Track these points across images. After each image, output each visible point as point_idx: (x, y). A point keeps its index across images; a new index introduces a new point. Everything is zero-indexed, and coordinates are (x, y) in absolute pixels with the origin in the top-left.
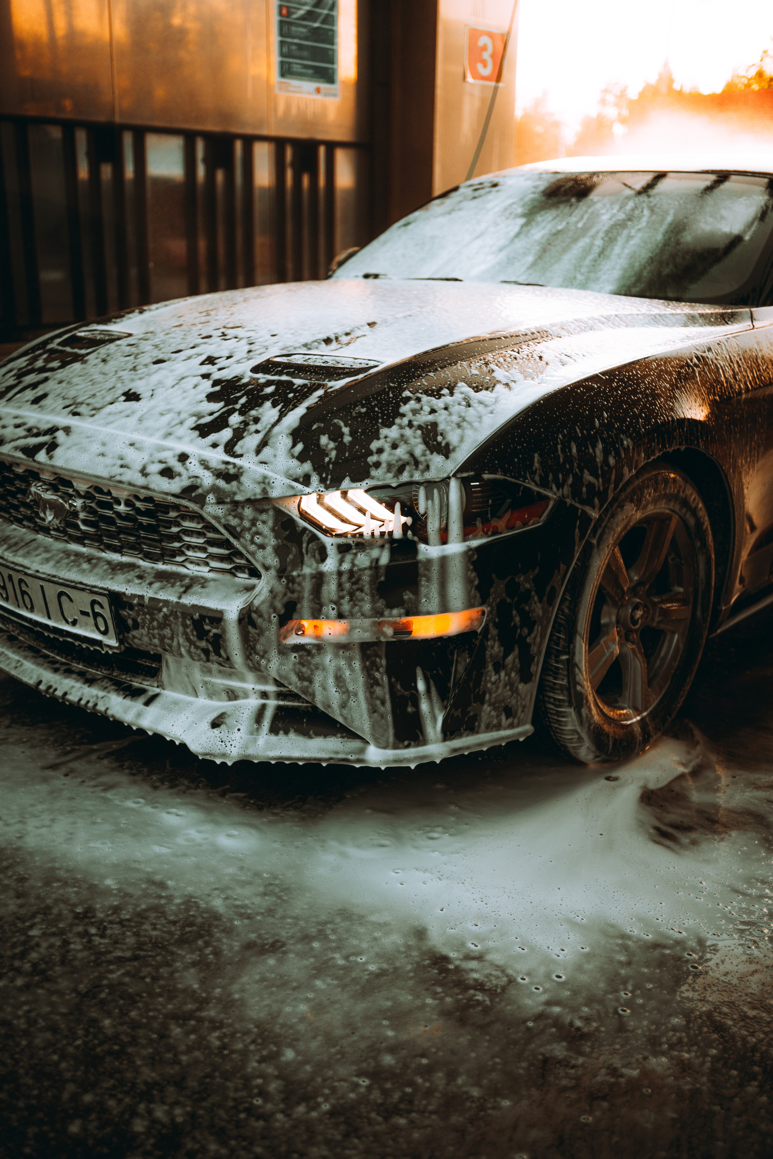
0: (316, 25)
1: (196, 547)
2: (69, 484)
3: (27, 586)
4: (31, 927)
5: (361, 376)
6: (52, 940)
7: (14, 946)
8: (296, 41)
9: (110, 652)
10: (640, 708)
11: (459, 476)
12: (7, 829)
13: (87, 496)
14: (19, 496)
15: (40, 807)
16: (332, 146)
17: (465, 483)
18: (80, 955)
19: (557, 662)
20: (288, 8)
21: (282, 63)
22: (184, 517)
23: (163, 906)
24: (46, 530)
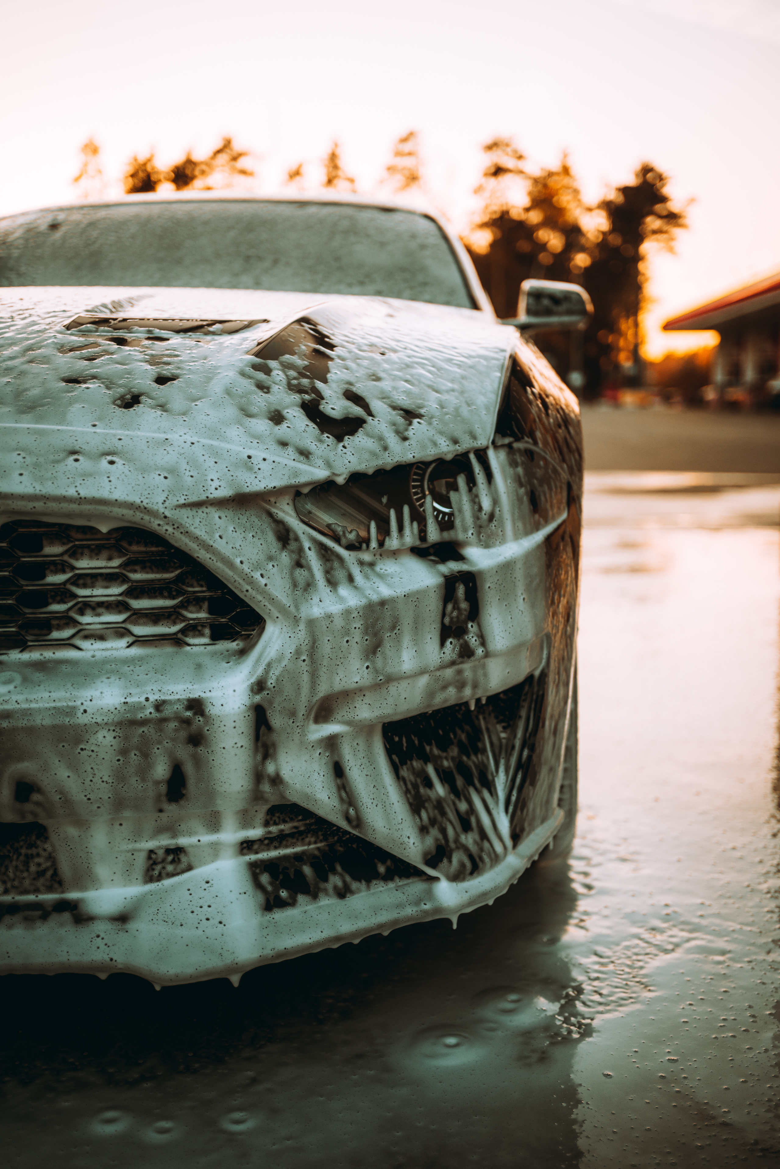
11: (499, 442)
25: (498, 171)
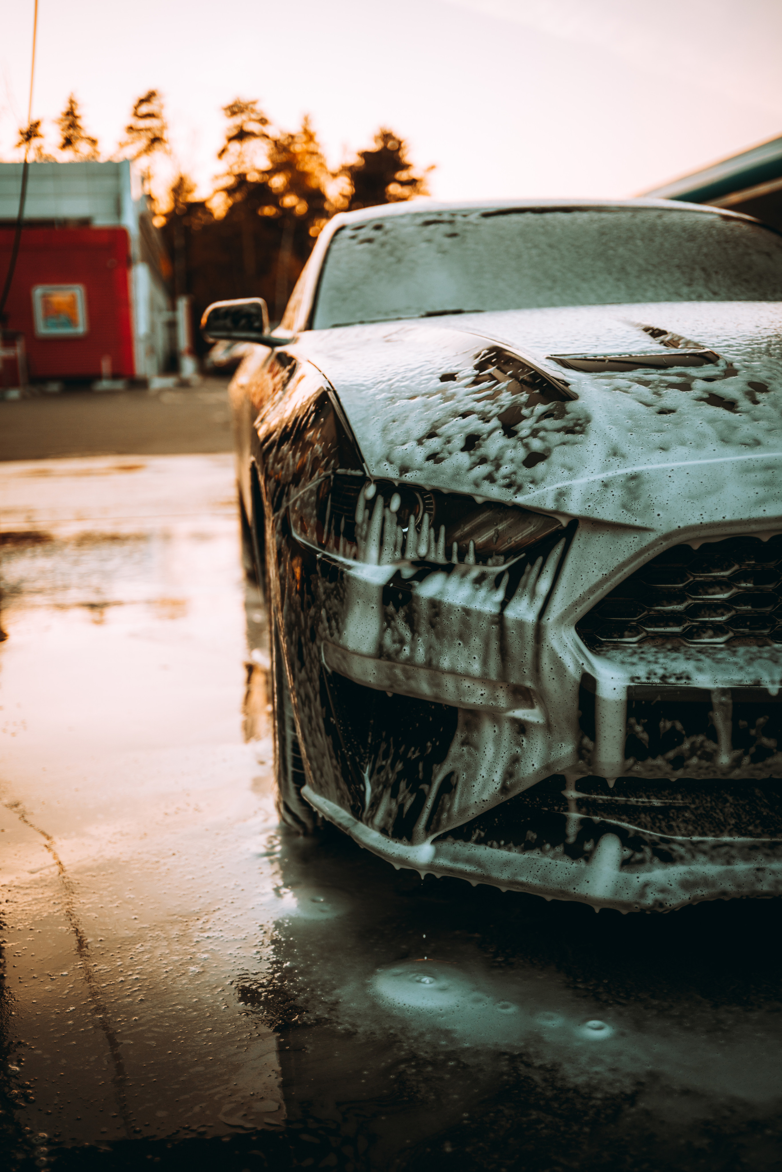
25: (241, 135)
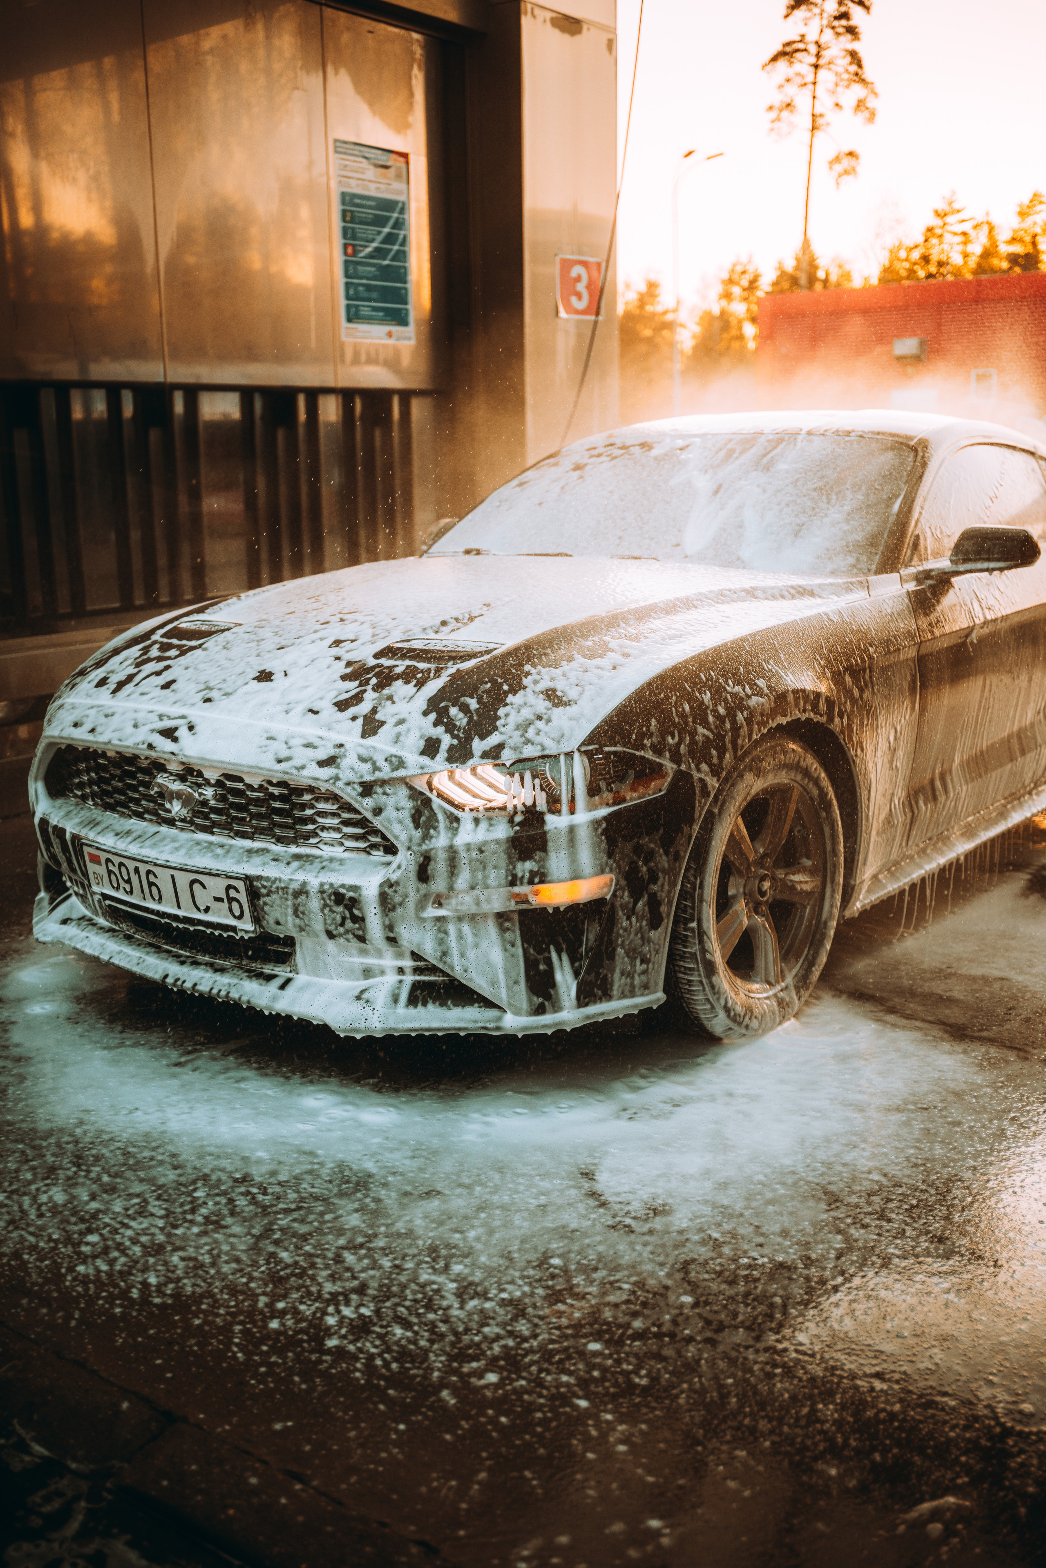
0: (386, 262)
1: (331, 828)
2: (200, 774)
3: (156, 876)
4: (195, 1190)
5: (486, 658)
6: (218, 1199)
7: (182, 1205)
8: (364, 281)
9: (246, 937)
10: (773, 981)
11: (583, 749)
12: (148, 1117)
13: (219, 784)
14: (141, 789)
15: (175, 1098)
16: (406, 395)
17: (589, 754)
18: (247, 1209)
19: (685, 930)
20: (354, 246)
21: (348, 307)
22: (317, 799)
23: (317, 1170)
24: (171, 822)
